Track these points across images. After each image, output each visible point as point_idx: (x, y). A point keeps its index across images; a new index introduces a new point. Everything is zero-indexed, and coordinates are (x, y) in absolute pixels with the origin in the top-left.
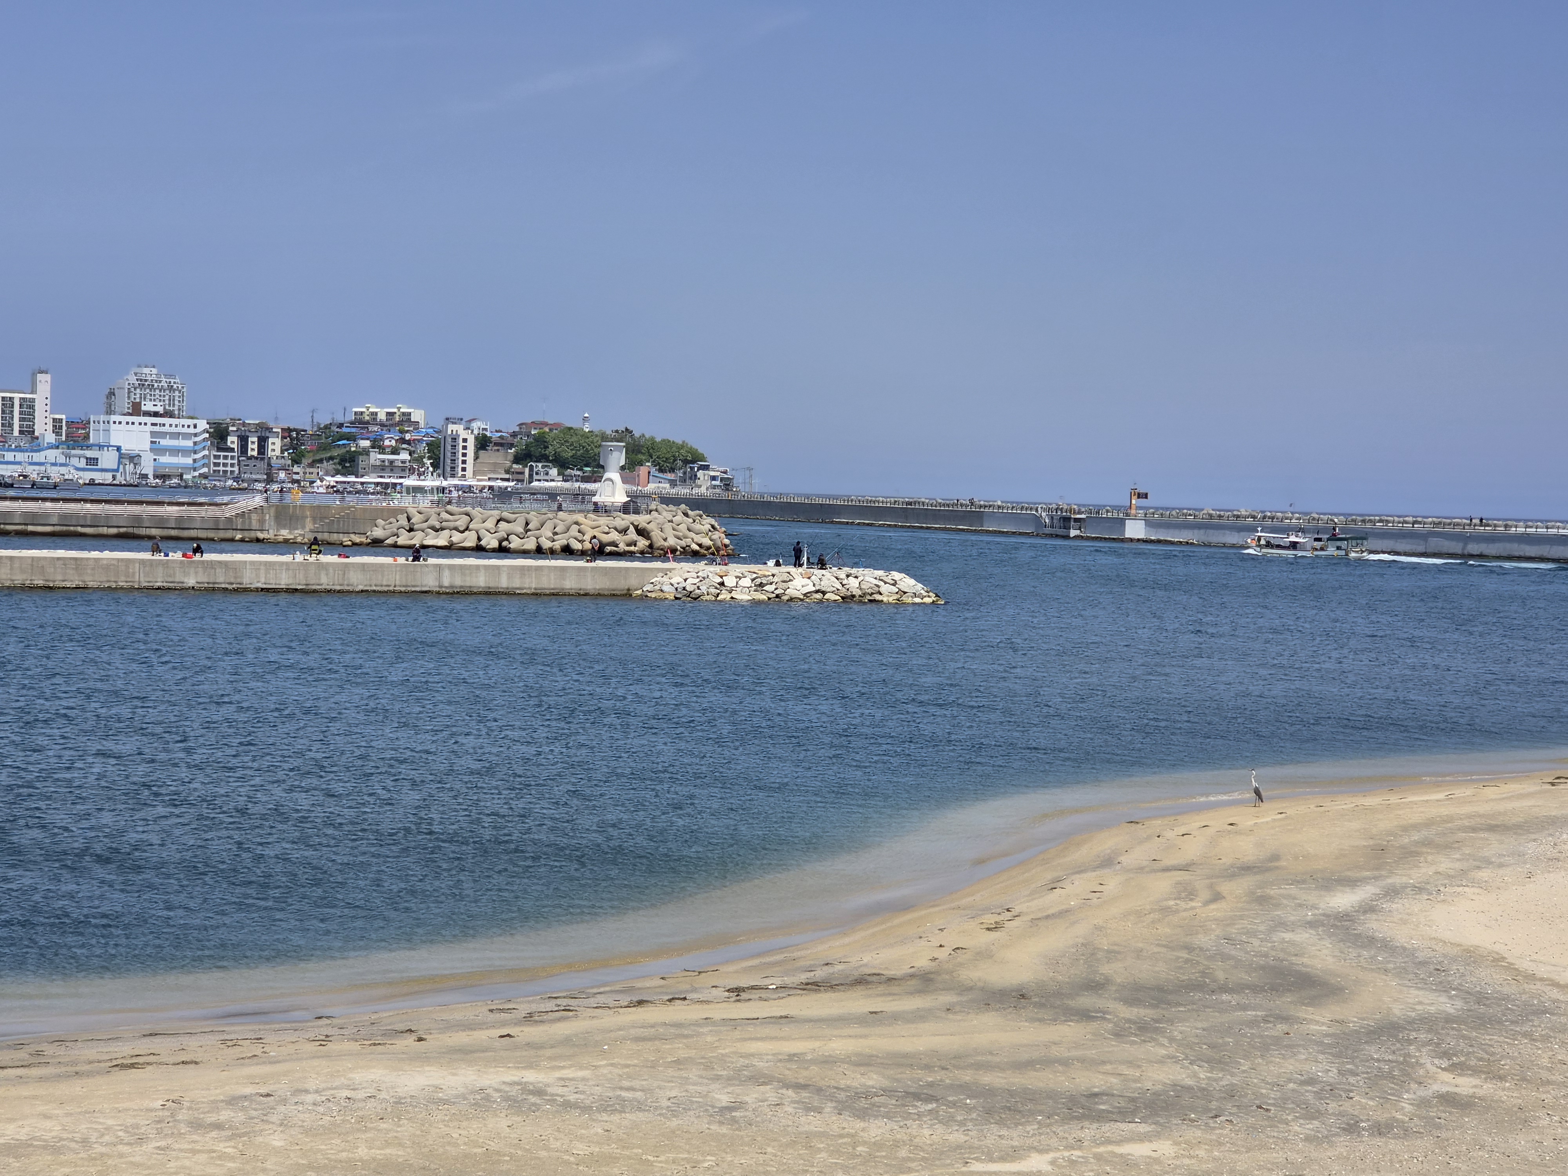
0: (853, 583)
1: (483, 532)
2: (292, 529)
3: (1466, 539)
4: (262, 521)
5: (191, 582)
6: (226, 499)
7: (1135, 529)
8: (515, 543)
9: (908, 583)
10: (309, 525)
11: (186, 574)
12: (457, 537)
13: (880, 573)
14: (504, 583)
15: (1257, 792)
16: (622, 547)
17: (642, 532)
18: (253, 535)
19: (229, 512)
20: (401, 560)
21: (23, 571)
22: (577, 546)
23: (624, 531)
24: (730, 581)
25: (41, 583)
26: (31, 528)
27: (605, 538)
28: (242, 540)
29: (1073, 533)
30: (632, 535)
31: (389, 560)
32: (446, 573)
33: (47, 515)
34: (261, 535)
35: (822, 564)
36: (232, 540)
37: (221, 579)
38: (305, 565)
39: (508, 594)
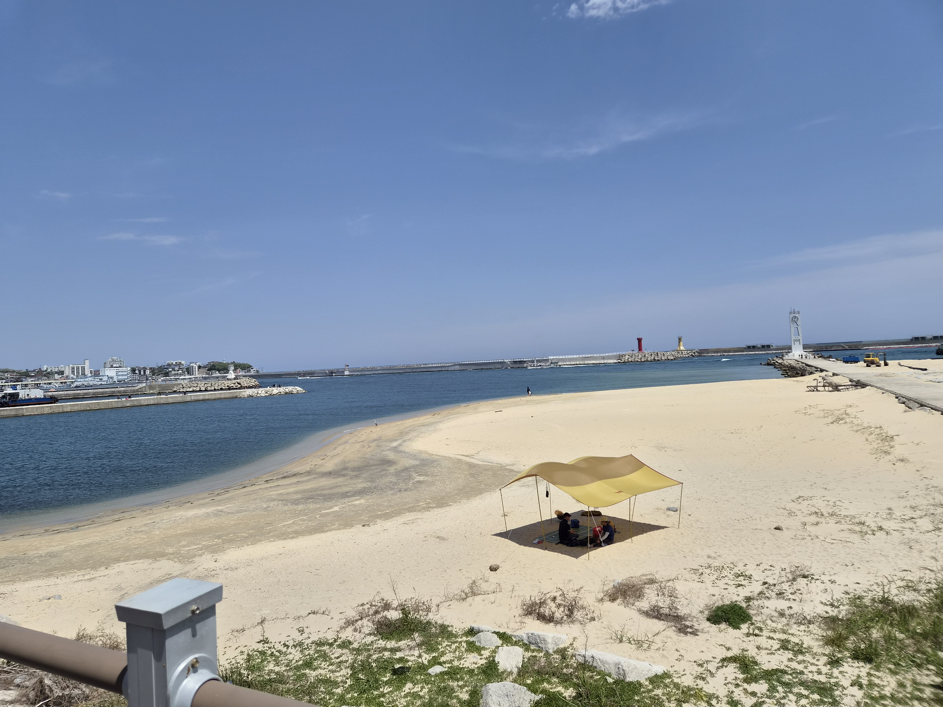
0: (287, 390)
1: (201, 387)
2: (153, 390)
3: (413, 369)
5: (128, 405)
6: (136, 385)
7: (347, 373)
8: (209, 389)
9: (299, 389)
10: (158, 389)
11: (127, 403)
12: (195, 389)
13: (293, 387)
14: (207, 397)
15: (376, 424)
16: (234, 387)
17: (239, 383)
18: (143, 392)
19: (137, 388)
20: (181, 395)
21: (84, 406)
22: (224, 388)
23: (235, 384)
24: (259, 392)
25: (89, 409)
27: (230, 386)
28: (141, 394)
29: (334, 375)
30: (237, 384)
31: (178, 395)
32: (193, 397)
35: (280, 387)
36: (138, 394)
37: (136, 403)
38: (157, 398)
39: (208, 400)
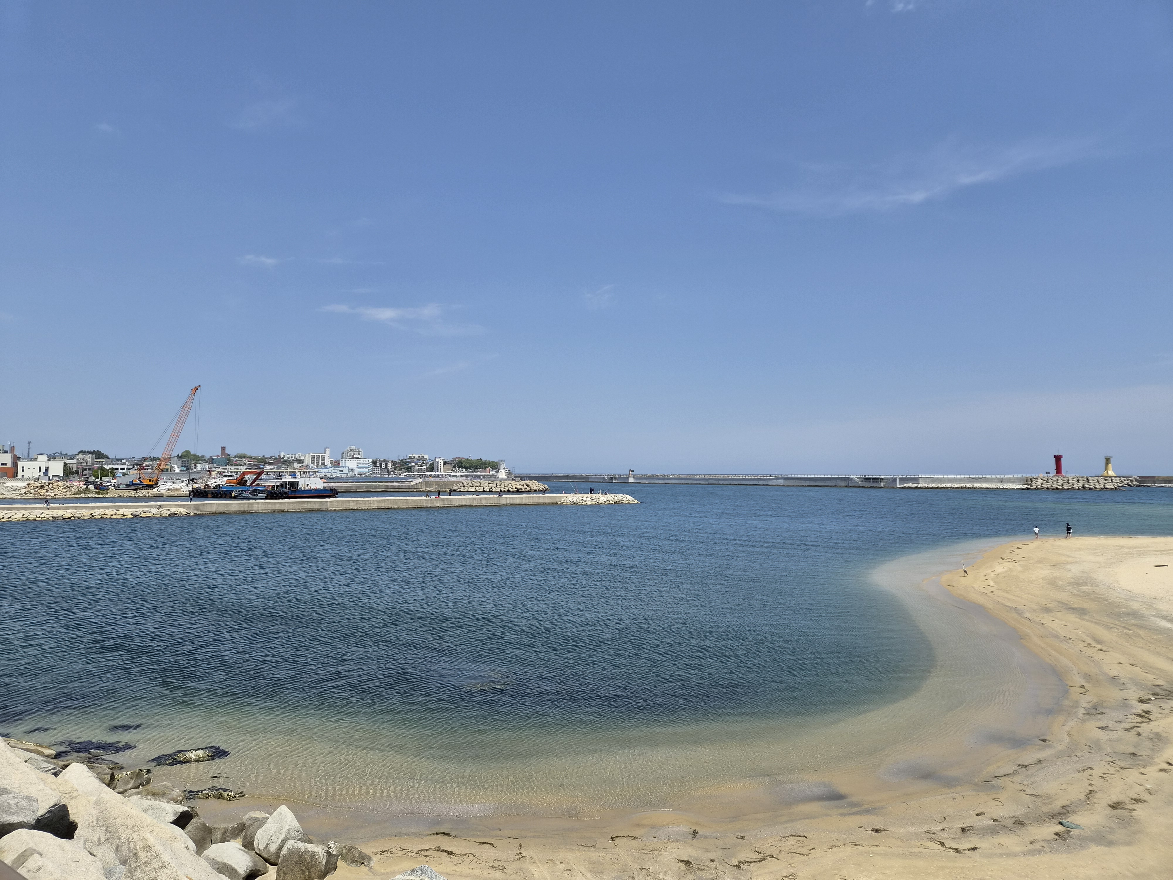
0: (616, 498)
2: (429, 488)
4: (421, 486)
6: (411, 480)
7: (631, 480)
9: (629, 498)
13: (622, 495)
19: (412, 483)
22: (511, 490)
24: (585, 499)
26: (358, 490)
27: (519, 488)
29: (614, 481)
30: (525, 486)
33: (362, 486)
34: (421, 490)
